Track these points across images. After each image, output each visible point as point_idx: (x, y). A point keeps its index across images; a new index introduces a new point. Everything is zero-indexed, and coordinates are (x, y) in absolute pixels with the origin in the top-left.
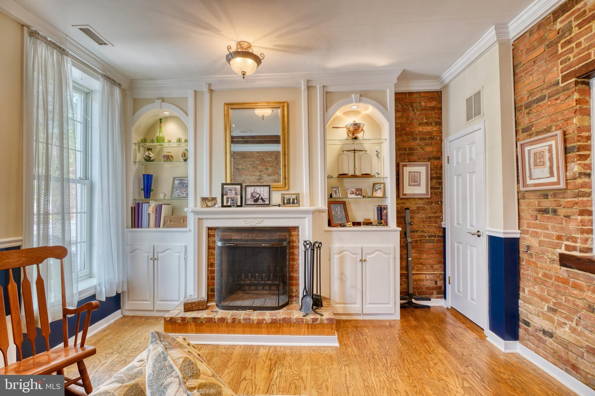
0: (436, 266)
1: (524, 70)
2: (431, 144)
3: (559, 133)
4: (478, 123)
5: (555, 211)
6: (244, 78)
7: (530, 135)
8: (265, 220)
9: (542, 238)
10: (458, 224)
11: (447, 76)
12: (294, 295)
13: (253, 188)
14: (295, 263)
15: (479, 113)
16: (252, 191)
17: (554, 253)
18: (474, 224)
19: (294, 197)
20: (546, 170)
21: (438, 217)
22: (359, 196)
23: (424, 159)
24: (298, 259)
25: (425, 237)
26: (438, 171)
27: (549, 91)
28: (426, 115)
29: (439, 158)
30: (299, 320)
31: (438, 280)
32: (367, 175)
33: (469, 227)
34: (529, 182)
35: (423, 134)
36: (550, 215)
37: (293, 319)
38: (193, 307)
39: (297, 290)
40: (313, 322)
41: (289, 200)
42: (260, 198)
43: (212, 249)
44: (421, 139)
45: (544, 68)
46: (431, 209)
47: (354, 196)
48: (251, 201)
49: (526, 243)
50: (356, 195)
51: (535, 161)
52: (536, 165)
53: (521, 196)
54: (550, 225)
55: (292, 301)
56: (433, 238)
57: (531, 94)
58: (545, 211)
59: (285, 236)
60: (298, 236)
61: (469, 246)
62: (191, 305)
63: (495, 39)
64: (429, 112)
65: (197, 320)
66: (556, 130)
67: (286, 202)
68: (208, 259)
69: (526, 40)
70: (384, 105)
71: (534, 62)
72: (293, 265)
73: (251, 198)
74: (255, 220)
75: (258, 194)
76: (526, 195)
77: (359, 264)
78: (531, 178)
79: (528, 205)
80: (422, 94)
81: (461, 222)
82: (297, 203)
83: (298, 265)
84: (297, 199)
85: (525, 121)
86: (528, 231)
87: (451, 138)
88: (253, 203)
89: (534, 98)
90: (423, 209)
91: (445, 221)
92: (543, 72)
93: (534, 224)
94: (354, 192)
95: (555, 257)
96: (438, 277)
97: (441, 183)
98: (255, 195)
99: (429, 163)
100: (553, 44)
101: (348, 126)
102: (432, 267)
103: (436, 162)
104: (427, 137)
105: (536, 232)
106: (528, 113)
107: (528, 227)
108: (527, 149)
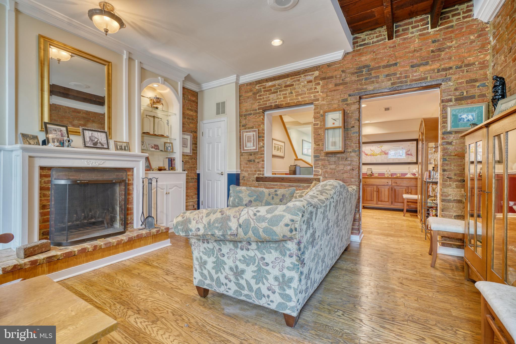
0: (194, 197)
1: (243, 99)
2: (192, 123)
3: (257, 129)
4: (223, 118)
5: (254, 161)
6: (106, 34)
7: (246, 129)
8: (107, 162)
9: (249, 172)
10: (208, 170)
11: (205, 86)
12: (129, 222)
13: (90, 132)
14: (130, 197)
15: (224, 113)
16: (90, 135)
17: (253, 177)
18: (220, 169)
19: (125, 144)
20: (252, 144)
21: (195, 167)
22: (157, 150)
23: (189, 131)
24: (132, 194)
25: (189, 179)
26: (195, 139)
27: (253, 112)
28: (190, 104)
29: (196, 132)
30: (148, 234)
31: (195, 204)
32: (162, 136)
33: (216, 171)
34: (245, 148)
35: (189, 116)
36: (252, 162)
37: (144, 234)
38: (35, 251)
39: (131, 218)
40: (157, 232)
41: (121, 146)
42: (99, 142)
43: (43, 190)
44: (188, 119)
45: (252, 102)
46: (192, 162)
47: (153, 149)
48: (90, 144)
49: (243, 175)
50: (155, 149)
51: (248, 140)
52: (248, 141)
53: (241, 154)
54: (252, 166)
55: (127, 228)
56: (193, 180)
57: (246, 111)
58: (250, 161)
59: (122, 175)
60: (133, 175)
61: (216, 181)
62: (33, 249)
63: (235, 81)
64: (192, 103)
65: (53, 258)
66: (255, 128)
67: (119, 148)
68: (41, 200)
69: (245, 87)
70: (177, 91)
71: (248, 98)
72: (129, 198)
73: (90, 141)
74: (98, 161)
75: (96, 138)
76: (243, 154)
77: (165, 196)
78: (246, 147)
79: (244, 159)
80: (189, 91)
81: (211, 169)
82: (128, 150)
83: (133, 198)
84: (127, 147)
85: (244, 122)
86: (244, 170)
87: (205, 122)
88: (92, 146)
89: (248, 113)
90: (189, 162)
91: (200, 170)
92: (252, 103)
93: (246, 166)
94: (154, 147)
95: (254, 179)
96: (195, 203)
97: (196, 147)
98: (93, 138)
99: (192, 134)
100: (255, 94)
101: (151, 98)
102: (192, 197)
103: (195, 134)
104: (191, 118)
105: (247, 170)
106: (245, 119)
107: (244, 168)
108: (245, 134)
